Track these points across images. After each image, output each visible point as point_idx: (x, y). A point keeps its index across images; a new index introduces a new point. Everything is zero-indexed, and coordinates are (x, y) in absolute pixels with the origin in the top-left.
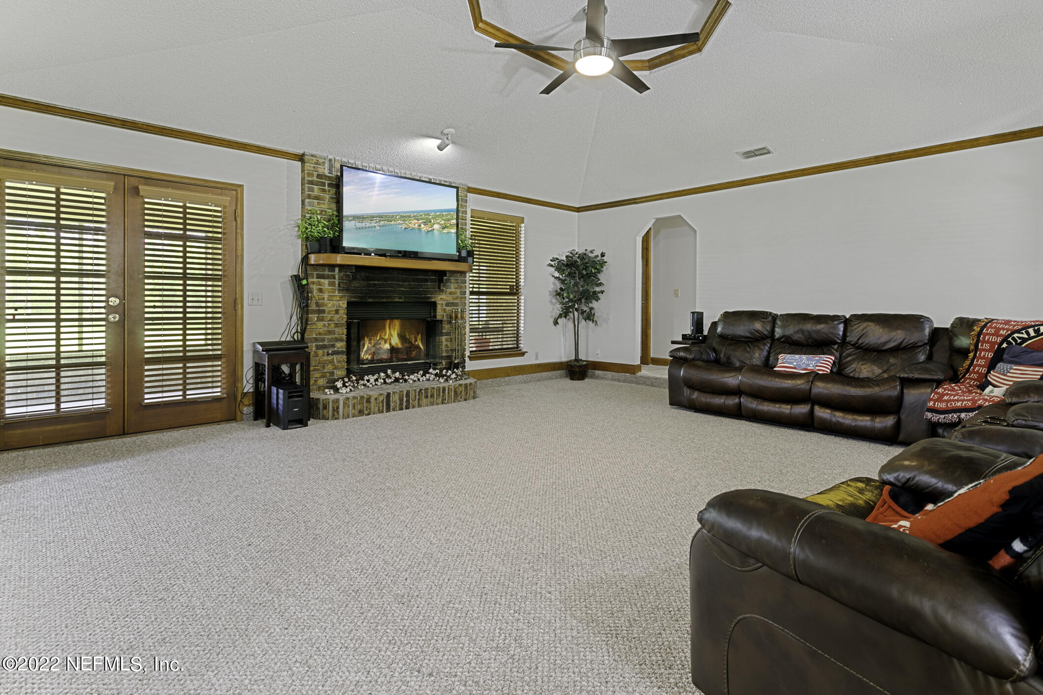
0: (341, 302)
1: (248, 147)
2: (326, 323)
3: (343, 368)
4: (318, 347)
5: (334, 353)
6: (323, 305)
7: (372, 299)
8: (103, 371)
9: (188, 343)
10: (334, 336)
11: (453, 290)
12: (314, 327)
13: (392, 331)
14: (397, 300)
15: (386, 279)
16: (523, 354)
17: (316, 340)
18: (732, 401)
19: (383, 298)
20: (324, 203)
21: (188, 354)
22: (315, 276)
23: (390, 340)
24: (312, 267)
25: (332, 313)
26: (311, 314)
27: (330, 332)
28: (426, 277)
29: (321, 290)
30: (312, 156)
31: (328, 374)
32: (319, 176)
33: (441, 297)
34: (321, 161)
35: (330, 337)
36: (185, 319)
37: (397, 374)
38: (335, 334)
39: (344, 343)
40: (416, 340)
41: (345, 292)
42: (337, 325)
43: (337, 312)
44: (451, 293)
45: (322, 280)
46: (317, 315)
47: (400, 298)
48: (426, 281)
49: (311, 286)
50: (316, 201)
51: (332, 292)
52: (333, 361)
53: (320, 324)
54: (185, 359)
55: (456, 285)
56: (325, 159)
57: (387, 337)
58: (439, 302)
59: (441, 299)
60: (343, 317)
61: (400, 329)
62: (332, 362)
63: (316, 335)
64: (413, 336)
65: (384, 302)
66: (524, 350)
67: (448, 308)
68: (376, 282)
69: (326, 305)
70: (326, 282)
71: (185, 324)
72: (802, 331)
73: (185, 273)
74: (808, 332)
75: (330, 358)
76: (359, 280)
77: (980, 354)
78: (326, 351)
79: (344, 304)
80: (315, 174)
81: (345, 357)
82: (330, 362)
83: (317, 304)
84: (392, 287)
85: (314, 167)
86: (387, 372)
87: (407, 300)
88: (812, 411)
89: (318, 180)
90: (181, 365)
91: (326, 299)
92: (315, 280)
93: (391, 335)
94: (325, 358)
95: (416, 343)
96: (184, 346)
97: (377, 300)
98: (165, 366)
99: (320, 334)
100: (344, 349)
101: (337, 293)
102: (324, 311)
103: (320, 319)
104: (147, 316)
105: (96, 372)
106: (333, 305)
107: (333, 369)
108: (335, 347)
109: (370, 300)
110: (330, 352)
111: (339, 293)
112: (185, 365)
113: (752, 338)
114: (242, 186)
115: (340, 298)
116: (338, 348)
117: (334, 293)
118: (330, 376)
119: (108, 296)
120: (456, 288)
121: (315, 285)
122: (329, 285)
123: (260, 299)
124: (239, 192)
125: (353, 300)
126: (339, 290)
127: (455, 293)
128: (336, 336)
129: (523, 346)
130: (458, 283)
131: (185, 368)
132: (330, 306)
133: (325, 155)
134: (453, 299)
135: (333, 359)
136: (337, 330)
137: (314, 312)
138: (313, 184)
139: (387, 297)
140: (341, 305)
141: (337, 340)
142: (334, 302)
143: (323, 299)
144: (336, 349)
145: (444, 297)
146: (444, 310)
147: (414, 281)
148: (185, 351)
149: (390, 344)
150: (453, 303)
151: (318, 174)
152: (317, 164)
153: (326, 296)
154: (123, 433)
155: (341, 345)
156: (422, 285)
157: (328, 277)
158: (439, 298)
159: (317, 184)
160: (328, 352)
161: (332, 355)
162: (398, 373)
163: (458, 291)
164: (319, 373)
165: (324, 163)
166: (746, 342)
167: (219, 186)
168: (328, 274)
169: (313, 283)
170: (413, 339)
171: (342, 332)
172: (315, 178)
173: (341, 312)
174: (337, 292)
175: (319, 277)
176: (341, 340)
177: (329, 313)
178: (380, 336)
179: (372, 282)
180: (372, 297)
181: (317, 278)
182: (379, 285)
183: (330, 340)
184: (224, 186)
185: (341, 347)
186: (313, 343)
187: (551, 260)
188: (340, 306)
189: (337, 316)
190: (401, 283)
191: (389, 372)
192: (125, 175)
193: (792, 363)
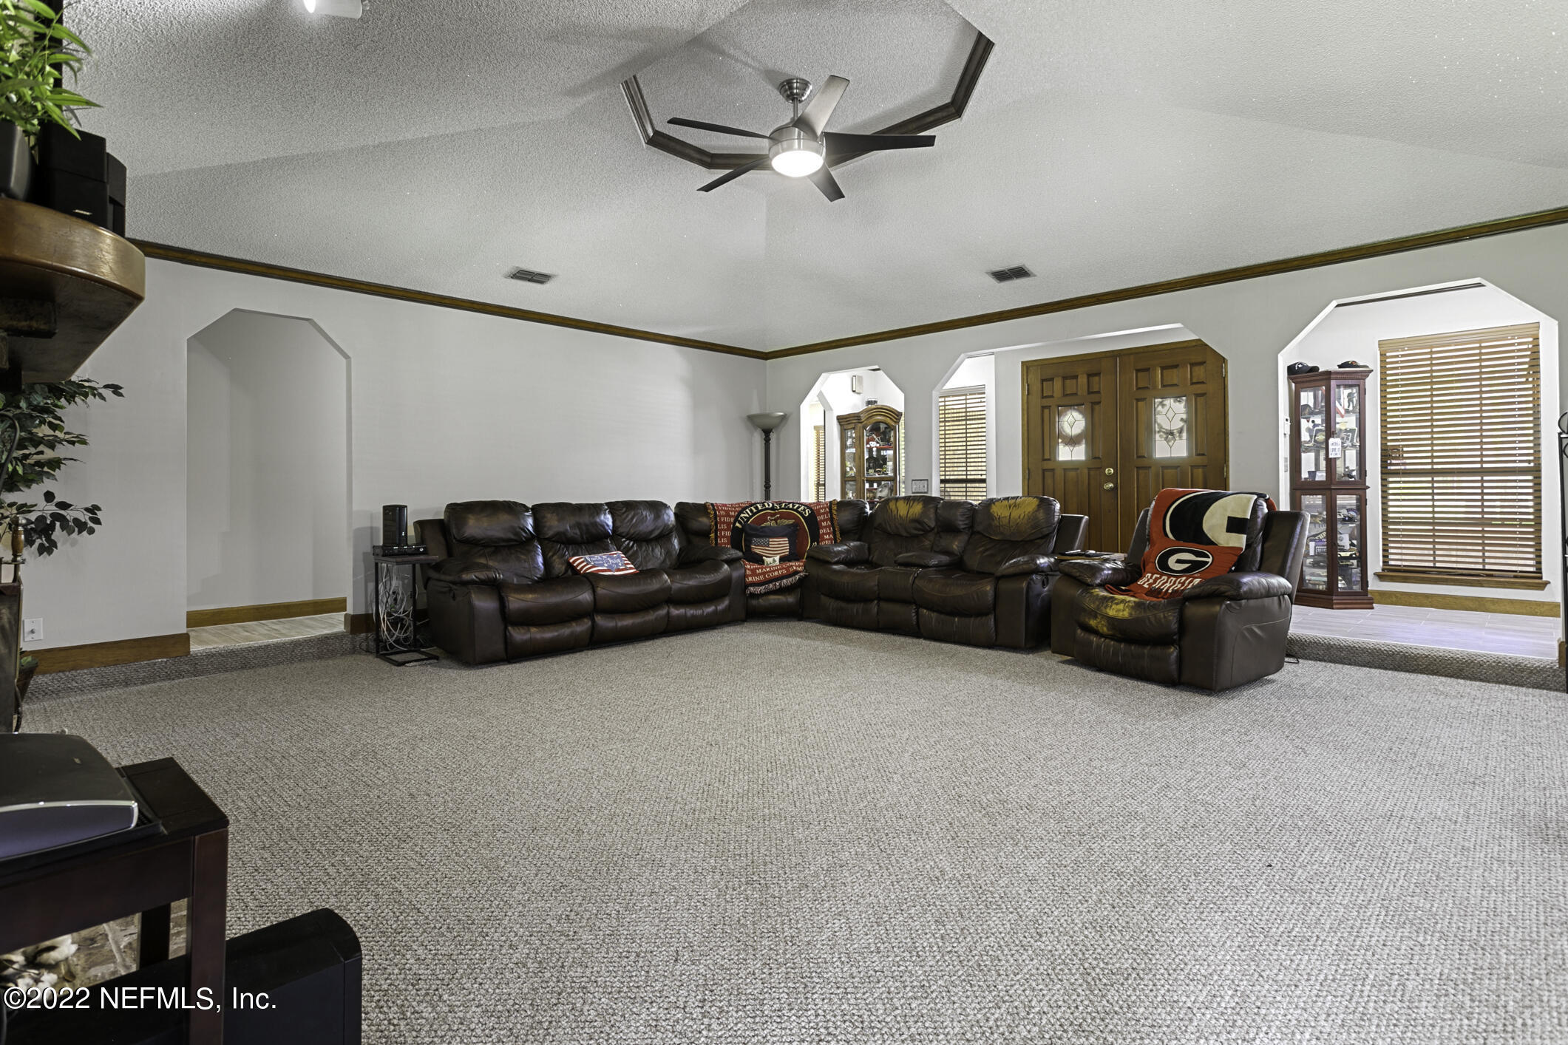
18: (581, 627)
72: (578, 525)
74: (586, 525)
77: (721, 533)
88: (668, 612)
113: (516, 541)
166: (509, 547)
193: (602, 565)
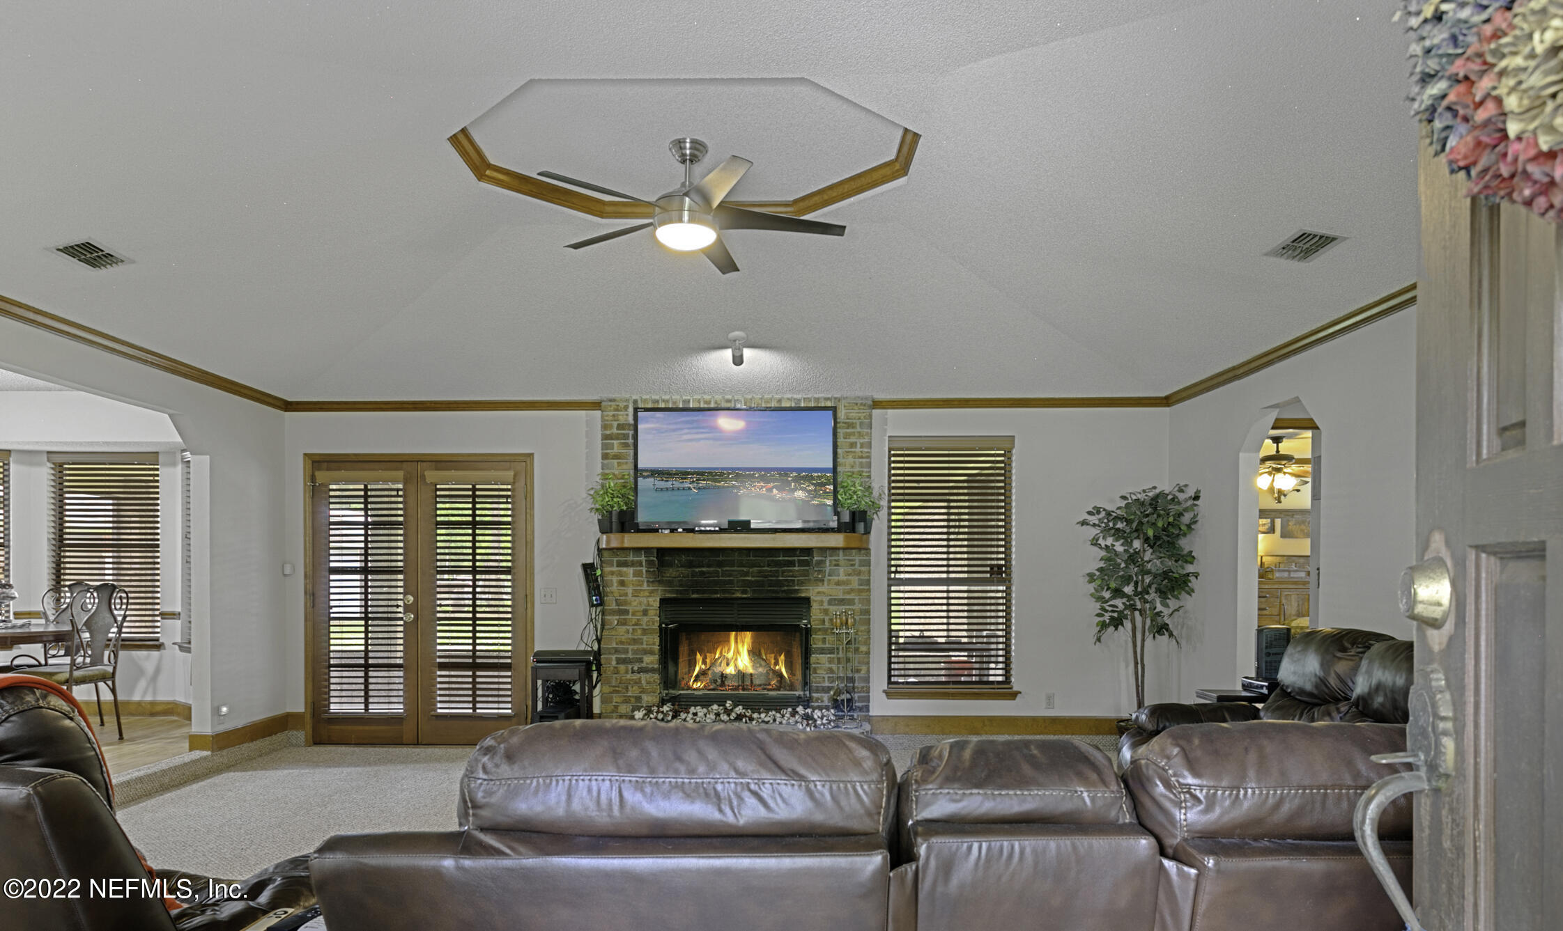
0: (650, 599)
1: (537, 405)
2: (630, 628)
3: (654, 692)
4: (619, 661)
5: (640, 671)
6: (626, 603)
7: (698, 594)
8: (401, 674)
9: (478, 648)
10: (640, 647)
11: (842, 577)
12: (614, 633)
13: (740, 646)
14: (739, 595)
15: (720, 564)
16: (1014, 695)
17: (617, 651)
19: (716, 592)
20: (627, 463)
21: (479, 661)
22: (615, 564)
23: (736, 659)
24: (611, 552)
25: (638, 614)
26: (610, 614)
27: (635, 641)
28: (790, 559)
29: (622, 583)
30: (611, 400)
31: (633, 700)
32: (620, 427)
33: (820, 589)
34: (622, 405)
35: (635, 647)
36: (474, 619)
37: (739, 710)
38: (642, 644)
39: (657, 657)
40: (776, 663)
41: (657, 584)
42: (645, 632)
43: (645, 613)
44: (838, 583)
45: (625, 569)
46: (617, 617)
47: (744, 592)
48: (792, 564)
49: (608, 578)
50: (615, 461)
51: (638, 586)
52: (640, 682)
53: (622, 629)
54: (474, 667)
55: (850, 570)
56: (627, 400)
57: (730, 655)
58: (814, 598)
59: (819, 593)
60: (653, 620)
61: (753, 643)
62: (638, 682)
63: (617, 644)
64: (773, 655)
65: (718, 599)
66: (1015, 689)
67: (832, 608)
68: (704, 569)
69: (630, 604)
70: (630, 571)
71: (474, 625)
73: (474, 567)
75: (636, 676)
76: (678, 567)
78: (630, 667)
79: (655, 602)
80: (615, 424)
81: (657, 676)
82: (636, 683)
83: (618, 603)
84: (730, 576)
85: (614, 416)
86: (724, 705)
87: (756, 596)
89: (619, 432)
90: (470, 673)
91: (630, 595)
92: (615, 569)
93: (737, 652)
94: (629, 676)
95: (777, 667)
96: (474, 651)
97: (706, 596)
98: (453, 673)
99: (622, 643)
100: (656, 666)
101: (645, 587)
102: (626, 612)
103: (622, 623)
104: (439, 615)
105: (392, 674)
106: (640, 603)
107: (640, 693)
108: (642, 662)
109: (695, 596)
110: (636, 668)
111: (648, 586)
112: (474, 673)
114: (532, 455)
115: (650, 593)
116: (647, 664)
117: (641, 586)
118: (636, 702)
119: (405, 594)
120: (849, 575)
121: (614, 576)
122: (635, 575)
123: (554, 596)
124: (528, 462)
125: (668, 595)
126: (648, 581)
127: (847, 583)
128: (645, 646)
129: (1016, 683)
130: (852, 565)
131: (474, 676)
132: (635, 604)
133: (627, 396)
134: (844, 593)
135: (640, 679)
136: (645, 638)
137: (613, 612)
138: (612, 439)
139: (724, 591)
140: (651, 603)
141: (646, 652)
142: (641, 599)
143: (626, 595)
144: (644, 665)
145: (825, 591)
146: (826, 612)
147: (769, 566)
148: (474, 657)
149: (736, 666)
150: (843, 600)
151: (619, 425)
152: (617, 410)
153: (630, 590)
154: (417, 744)
155: (652, 660)
156: (784, 572)
157: (633, 564)
158: (816, 591)
159: (617, 437)
160: (632, 668)
161: (639, 673)
162: (741, 707)
163: (855, 580)
164: (620, 697)
165: (626, 408)
167: (507, 458)
168: (632, 561)
169: (612, 573)
170: (773, 661)
171: (654, 642)
172: (615, 431)
173: (651, 613)
174: (645, 584)
175: (620, 564)
176: (651, 653)
177: (633, 615)
178: (721, 653)
179: (697, 570)
180: (697, 592)
181: (617, 566)
182: (708, 572)
183: (635, 652)
184: (512, 458)
185: (652, 662)
186: (613, 654)
187: (1090, 513)
188: (649, 605)
189: (645, 619)
190: (745, 569)
191: (729, 704)
192: (418, 462)
